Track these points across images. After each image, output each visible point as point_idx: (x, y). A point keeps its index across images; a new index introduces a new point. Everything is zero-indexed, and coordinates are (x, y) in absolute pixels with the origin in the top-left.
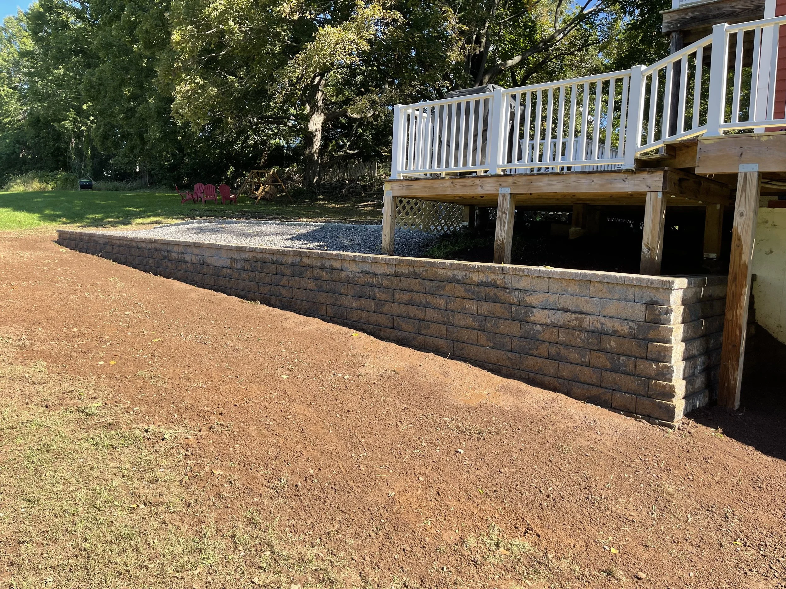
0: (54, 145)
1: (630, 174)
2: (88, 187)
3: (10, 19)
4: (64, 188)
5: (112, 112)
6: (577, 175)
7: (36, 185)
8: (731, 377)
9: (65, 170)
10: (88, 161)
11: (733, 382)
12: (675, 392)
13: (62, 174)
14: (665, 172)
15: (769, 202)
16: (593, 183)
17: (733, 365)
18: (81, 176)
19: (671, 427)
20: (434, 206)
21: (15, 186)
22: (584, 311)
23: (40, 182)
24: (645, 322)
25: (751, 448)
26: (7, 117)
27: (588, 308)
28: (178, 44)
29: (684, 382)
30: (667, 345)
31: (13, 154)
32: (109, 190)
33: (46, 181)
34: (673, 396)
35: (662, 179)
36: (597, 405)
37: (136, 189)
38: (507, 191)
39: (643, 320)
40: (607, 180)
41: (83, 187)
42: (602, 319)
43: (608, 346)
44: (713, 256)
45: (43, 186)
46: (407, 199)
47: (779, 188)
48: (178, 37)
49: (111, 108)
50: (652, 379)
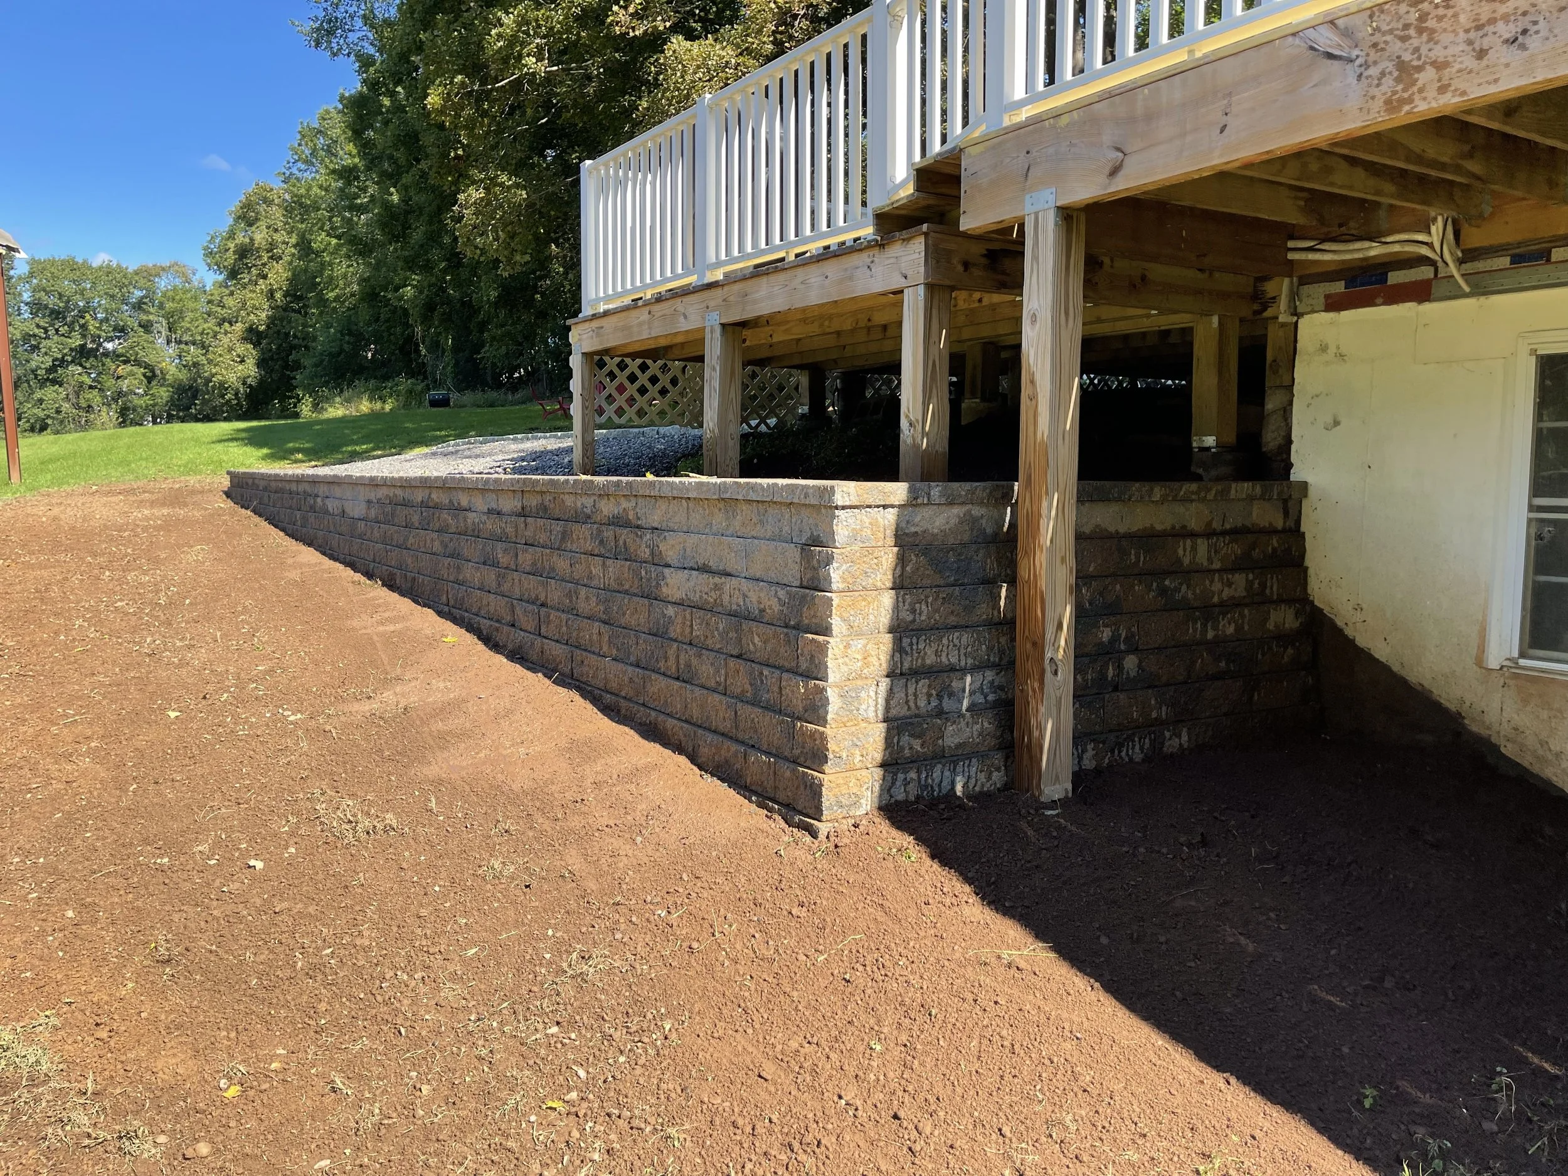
0: (402, 334)
1: (876, 251)
2: (444, 403)
3: (328, 112)
4: (406, 406)
5: (428, 260)
6: (806, 267)
7: (365, 406)
8: (1033, 722)
9: (411, 374)
10: (448, 357)
11: (1036, 733)
12: (828, 750)
13: (404, 383)
14: (926, 234)
15: (1327, 297)
16: (827, 281)
17: (1034, 691)
18: (437, 384)
19: (814, 834)
20: (754, 375)
21: (330, 410)
22: (728, 570)
23: (371, 399)
24: (802, 587)
25: (967, 889)
26: (332, 290)
27: (733, 563)
28: (442, 111)
29: (882, 727)
30: (821, 638)
31: (339, 354)
32: (479, 406)
33: (380, 398)
34: (825, 759)
35: (923, 254)
36: (723, 780)
37: (523, 403)
38: (714, 320)
39: (797, 583)
40: (846, 270)
41: (434, 403)
42: (745, 585)
43: (751, 646)
44: (1210, 441)
45: (378, 405)
46: (639, 361)
47: (1336, 257)
48: (436, 99)
49: (426, 253)
50: (799, 719)
